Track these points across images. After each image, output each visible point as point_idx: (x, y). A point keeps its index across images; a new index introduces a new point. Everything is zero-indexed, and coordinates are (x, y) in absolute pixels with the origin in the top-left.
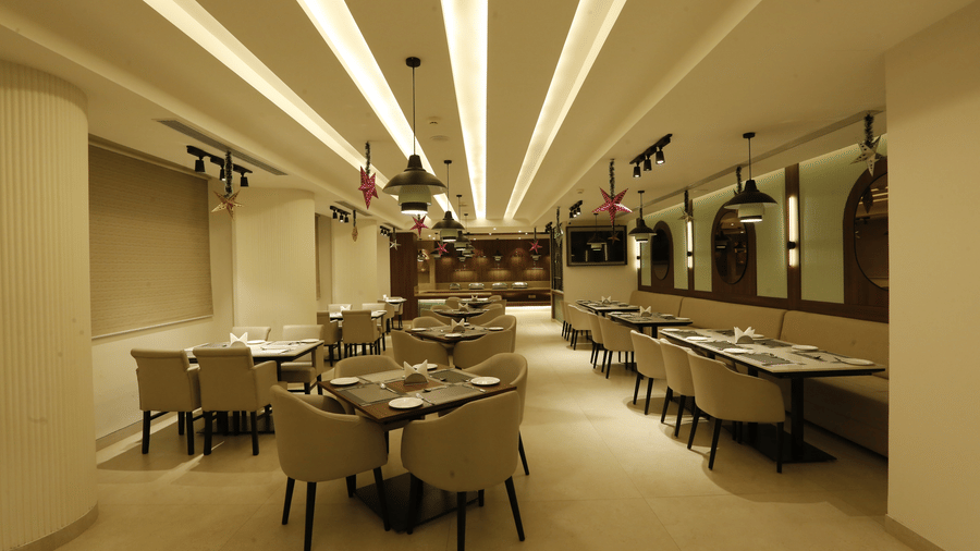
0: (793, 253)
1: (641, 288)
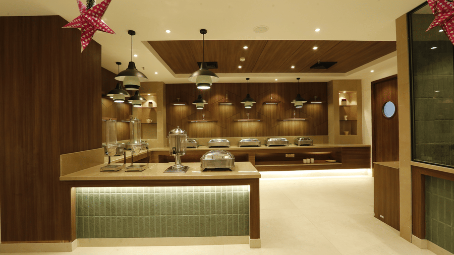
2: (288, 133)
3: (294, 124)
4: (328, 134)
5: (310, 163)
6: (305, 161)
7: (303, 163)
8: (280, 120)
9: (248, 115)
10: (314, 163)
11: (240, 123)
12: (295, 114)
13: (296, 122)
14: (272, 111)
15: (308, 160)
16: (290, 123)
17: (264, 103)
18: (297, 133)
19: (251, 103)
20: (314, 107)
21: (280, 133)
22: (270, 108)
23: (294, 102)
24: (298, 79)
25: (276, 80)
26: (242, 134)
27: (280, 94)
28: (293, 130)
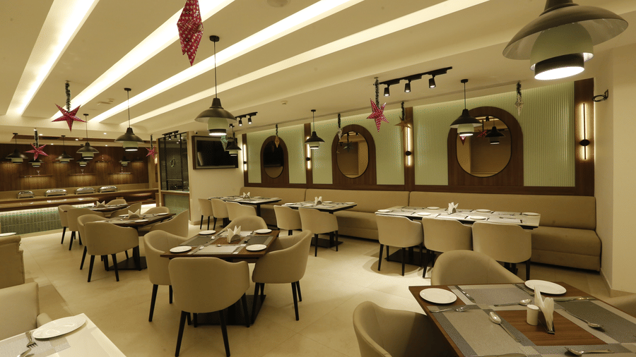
0: (409, 159)
1: (247, 184)
2: (118, 182)
3: (123, 176)
4: (148, 182)
8: (110, 174)
9: (82, 170)
11: (75, 176)
12: (122, 170)
14: (103, 168)
16: (119, 175)
17: (97, 162)
18: (125, 182)
20: (138, 164)
21: (111, 183)
23: (121, 162)
25: (106, 145)
26: (78, 185)
27: (110, 155)
28: (122, 180)
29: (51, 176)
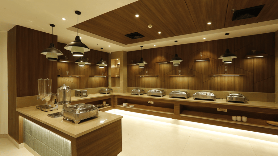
2: (221, 88)
3: (228, 79)
4: (274, 92)
5: (242, 121)
6: (234, 118)
7: (232, 120)
8: (211, 76)
9: (180, 71)
10: (247, 122)
11: (175, 78)
12: (226, 70)
13: (230, 77)
14: (203, 67)
15: (239, 118)
16: (223, 78)
17: (195, 61)
18: (231, 88)
19: (179, 62)
21: (211, 88)
22: (202, 64)
23: (221, 58)
24: (227, 34)
25: (204, 39)
26: (176, 87)
27: (212, 51)
28: (226, 85)
29: (157, 76)
